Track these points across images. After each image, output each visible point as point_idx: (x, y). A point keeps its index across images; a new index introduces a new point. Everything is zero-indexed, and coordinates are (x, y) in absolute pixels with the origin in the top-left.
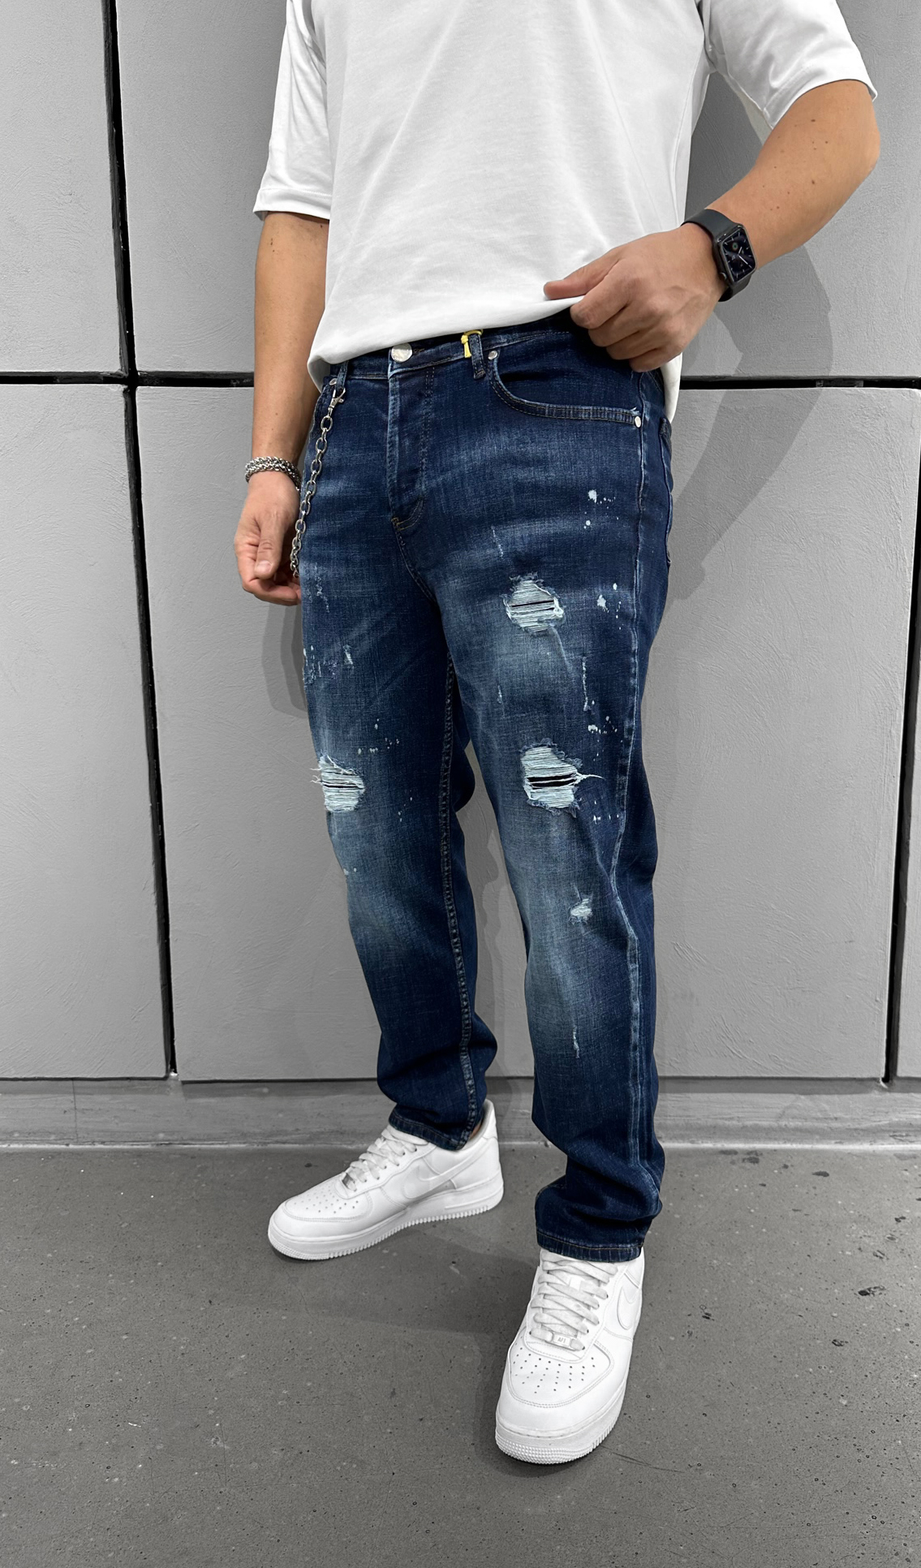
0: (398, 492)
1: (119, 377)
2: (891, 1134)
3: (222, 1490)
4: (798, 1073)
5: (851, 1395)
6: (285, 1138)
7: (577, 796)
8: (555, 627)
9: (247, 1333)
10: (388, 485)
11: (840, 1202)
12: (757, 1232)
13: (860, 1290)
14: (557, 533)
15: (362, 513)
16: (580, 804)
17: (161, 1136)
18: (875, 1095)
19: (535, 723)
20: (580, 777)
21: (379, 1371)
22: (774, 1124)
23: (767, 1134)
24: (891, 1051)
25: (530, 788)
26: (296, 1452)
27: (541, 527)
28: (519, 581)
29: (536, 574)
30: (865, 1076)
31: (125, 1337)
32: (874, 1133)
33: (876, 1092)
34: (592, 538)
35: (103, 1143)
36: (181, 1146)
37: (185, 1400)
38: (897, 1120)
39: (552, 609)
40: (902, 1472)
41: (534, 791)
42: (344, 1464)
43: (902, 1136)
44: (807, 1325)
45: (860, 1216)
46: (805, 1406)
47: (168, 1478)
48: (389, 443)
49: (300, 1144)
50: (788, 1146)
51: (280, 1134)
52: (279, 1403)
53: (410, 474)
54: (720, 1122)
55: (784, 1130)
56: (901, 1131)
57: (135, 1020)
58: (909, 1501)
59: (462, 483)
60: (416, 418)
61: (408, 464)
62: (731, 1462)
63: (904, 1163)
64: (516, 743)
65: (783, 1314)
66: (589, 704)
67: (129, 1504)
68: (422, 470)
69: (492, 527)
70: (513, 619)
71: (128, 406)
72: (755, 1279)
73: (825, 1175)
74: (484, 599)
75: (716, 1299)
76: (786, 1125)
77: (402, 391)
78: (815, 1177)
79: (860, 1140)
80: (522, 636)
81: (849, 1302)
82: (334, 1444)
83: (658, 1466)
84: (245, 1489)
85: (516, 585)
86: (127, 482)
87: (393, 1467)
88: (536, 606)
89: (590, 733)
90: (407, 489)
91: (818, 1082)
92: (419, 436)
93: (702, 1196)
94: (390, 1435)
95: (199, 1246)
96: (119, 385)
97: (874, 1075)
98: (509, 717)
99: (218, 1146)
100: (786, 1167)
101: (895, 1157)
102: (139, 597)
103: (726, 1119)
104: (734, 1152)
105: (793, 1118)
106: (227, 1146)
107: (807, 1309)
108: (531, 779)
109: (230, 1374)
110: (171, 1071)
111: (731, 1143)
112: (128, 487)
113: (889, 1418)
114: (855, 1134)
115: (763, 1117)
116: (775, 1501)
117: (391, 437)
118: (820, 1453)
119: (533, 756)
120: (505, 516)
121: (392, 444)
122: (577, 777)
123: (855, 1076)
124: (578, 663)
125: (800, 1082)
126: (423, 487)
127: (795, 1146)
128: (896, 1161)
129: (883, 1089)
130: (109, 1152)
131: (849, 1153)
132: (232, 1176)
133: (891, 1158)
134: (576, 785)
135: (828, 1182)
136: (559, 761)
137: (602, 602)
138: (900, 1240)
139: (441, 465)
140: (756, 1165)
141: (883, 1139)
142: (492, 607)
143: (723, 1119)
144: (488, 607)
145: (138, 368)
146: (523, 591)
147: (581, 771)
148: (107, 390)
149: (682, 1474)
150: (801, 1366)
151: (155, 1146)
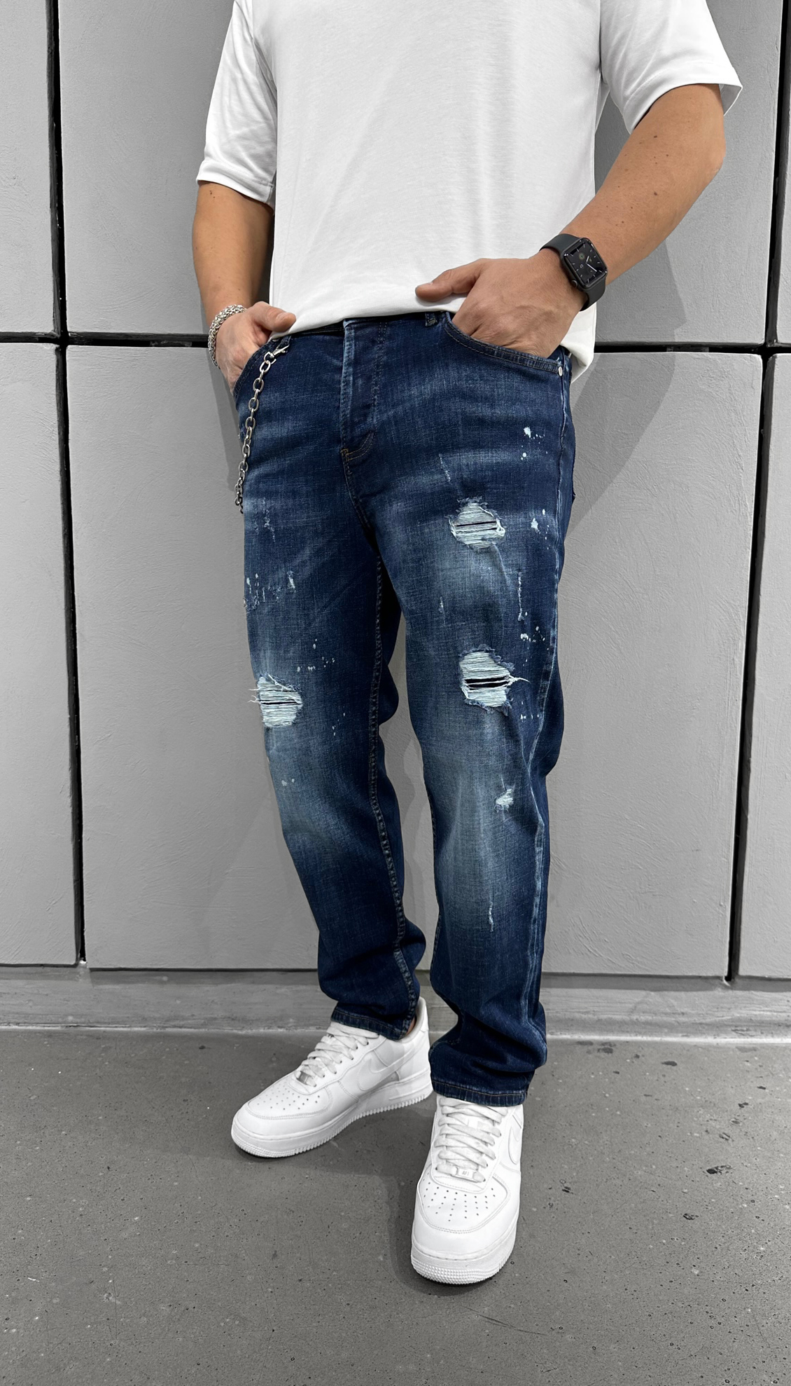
0: (350, 425)
1: (52, 338)
2: (733, 1029)
3: (112, 1342)
4: (647, 970)
5: (703, 1265)
6: (182, 1023)
7: (509, 697)
8: (496, 545)
9: (142, 1197)
10: (341, 419)
11: (687, 1089)
12: (612, 1114)
13: (708, 1168)
14: (498, 463)
15: (312, 447)
16: (511, 703)
17: (70, 1018)
18: (719, 992)
19: (473, 631)
20: (513, 680)
21: (262, 1235)
22: (626, 1018)
23: (620, 1027)
24: (734, 952)
25: (467, 688)
26: (183, 1308)
27: (485, 457)
28: (467, 503)
29: (481, 498)
30: (710, 974)
31: (29, 1199)
32: (717, 1027)
33: (720, 989)
34: (526, 469)
35: (18, 1024)
36: (88, 1028)
37: (81, 1258)
38: (738, 1015)
39: (495, 529)
40: (752, 1339)
41: (472, 691)
42: (228, 1320)
43: (743, 1030)
44: (660, 1200)
45: (706, 1101)
46: (660, 1275)
47: (62, 1330)
48: (344, 382)
49: (195, 1028)
50: (639, 1038)
51: (177, 1019)
52: (169, 1262)
53: (364, 409)
54: (577, 1016)
55: (635, 1023)
56: (741, 1026)
57: (50, 911)
58: (760, 1366)
59: (413, 416)
60: (369, 361)
61: (361, 400)
62: (591, 1326)
63: (745, 1054)
64: (455, 648)
65: (637, 1189)
66: (523, 614)
67: (24, 1354)
68: (374, 406)
69: (440, 455)
70: (457, 537)
71: (60, 364)
72: (611, 1157)
73: (674, 1064)
74: (426, 520)
75: (575, 1174)
76: (637, 1019)
77: (356, 338)
78: (664, 1066)
79: (704, 1034)
80: (466, 552)
81: (698, 1179)
82: (219, 1301)
83: (522, 1329)
84: (134, 1342)
85: (463, 506)
86: (57, 429)
87: (273, 1324)
88: (480, 526)
89: (522, 640)
90: (359, 422)
91: (667, 980)
92: (371, 376)
93: (561, 1081)
94: (270, 1294)
95: (100, 1118)
96: (52, 344)
97: (717, 974)
98: (450, 625)
99: (122, 1029)
100: (637, 1056)
101: (737, 1050)
102: (64, 531)
103: (583, 1013)
104: (590, 1043)
105: (643, 1012)
106: (129, 1029)
107: (659, 1185)
108: (468, 681)
109: (125, 1235)
110: (80, 960)
111: (587, 1035)
112: (57, 433)
113: (739, 1287)
114: (700, 1028)
115: (617, 1012)
116: (633, 1364)
117: (345, 377)
118: (674, 1319)
119: (472, 660)
120: (452, 445)
121: (347, 383)
122: (510, 679)
123: (701, 975)
124: (515, 578)
125: (650, 980)
126: (375, 420)
127: (645, 1038)
128: (738, 1053)
129: (726, 986)
130: (22, 1032)
131: (695, 1046)
132: (133, 1055)
133: (733, 1050)
134: (508, 687)
135: (676, 1071)
136: (495, 665)
137: (535, 525)
138: (744, 1123)
139: (392, 401)
140: (610, 1055)
141: (726, 1033)
142: (436, 527)
143: (579, 1012)
144: (431, 529)
145: (69, 329)
146: (469, 512)
147: (513, 674)
148: (42, 348)
149: (544, 1337)
150: (655, 1237)
151: (64, 1029)
